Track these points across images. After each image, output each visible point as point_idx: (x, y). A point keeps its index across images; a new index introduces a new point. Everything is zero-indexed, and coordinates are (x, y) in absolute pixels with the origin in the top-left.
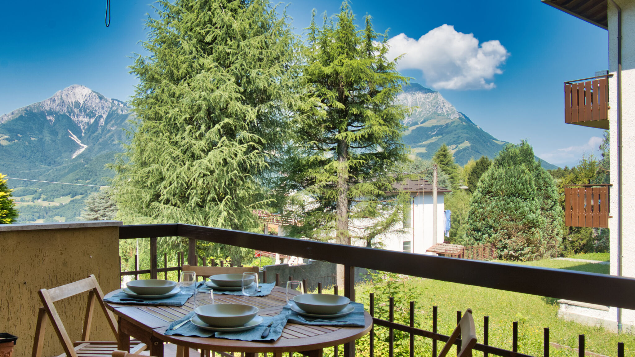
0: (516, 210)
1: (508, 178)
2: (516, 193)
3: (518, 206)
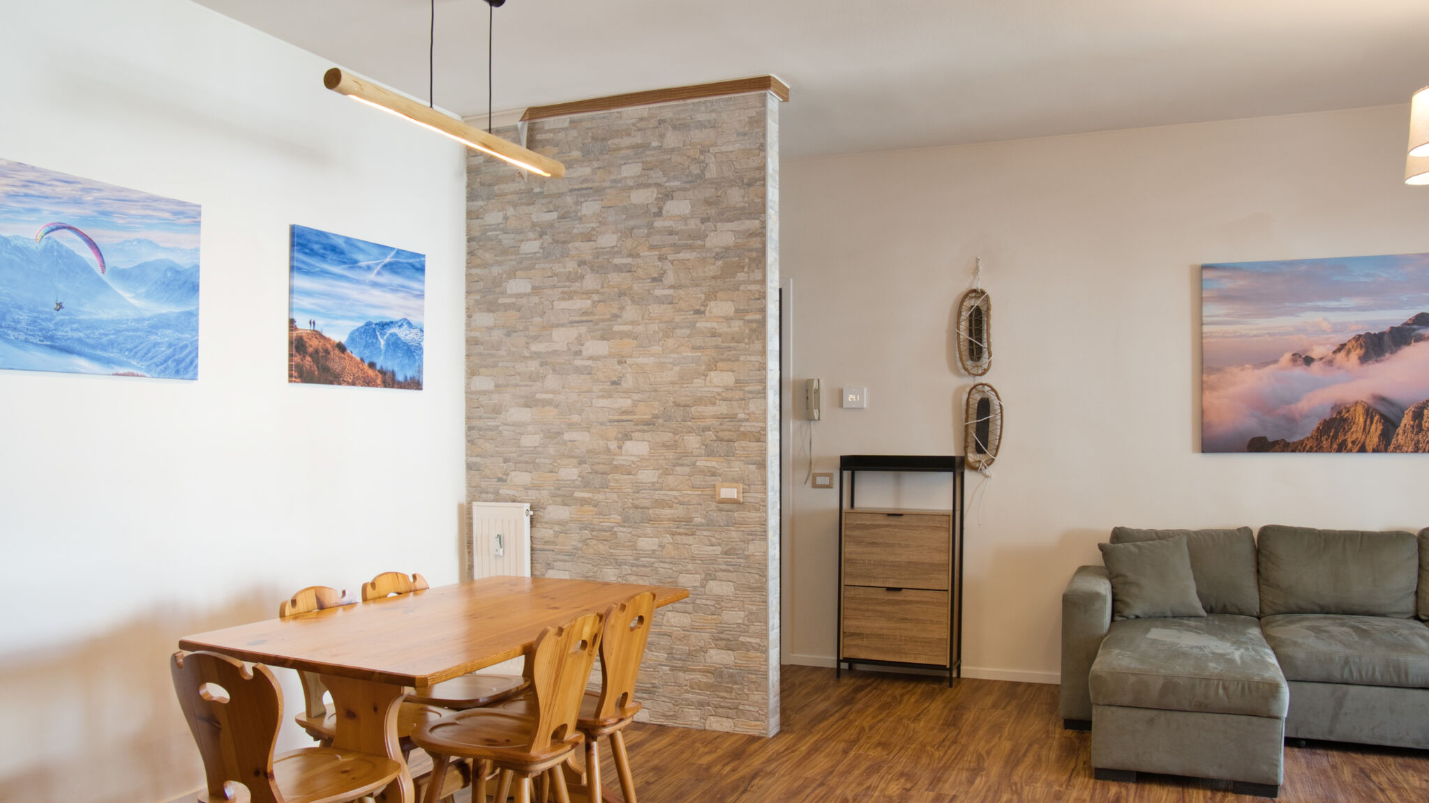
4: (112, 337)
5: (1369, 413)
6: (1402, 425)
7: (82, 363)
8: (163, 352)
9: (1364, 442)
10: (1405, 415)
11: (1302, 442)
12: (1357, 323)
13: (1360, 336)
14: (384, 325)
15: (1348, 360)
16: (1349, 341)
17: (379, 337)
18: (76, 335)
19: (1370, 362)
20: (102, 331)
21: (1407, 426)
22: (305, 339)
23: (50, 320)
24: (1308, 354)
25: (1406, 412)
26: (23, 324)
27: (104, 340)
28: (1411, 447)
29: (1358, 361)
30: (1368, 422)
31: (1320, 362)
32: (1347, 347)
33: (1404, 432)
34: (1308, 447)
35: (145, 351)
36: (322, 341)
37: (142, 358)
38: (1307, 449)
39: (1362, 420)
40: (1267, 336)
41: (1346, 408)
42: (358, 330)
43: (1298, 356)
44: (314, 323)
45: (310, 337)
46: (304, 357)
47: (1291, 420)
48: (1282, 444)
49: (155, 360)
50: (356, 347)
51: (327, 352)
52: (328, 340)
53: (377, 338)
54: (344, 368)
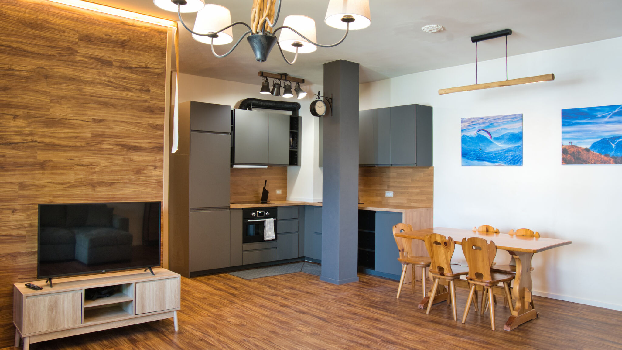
4: (494, 155)
7: (486, 163)
8: (509, 158)
14: (613, 139)
17: (611, 143)
18: (485, 156)
20: (491, 154)
22: (567, 149)
23: (478, 153)
26: (472, 155)
27: (492, 156)
35: (504, 158)
36: (577, 149)
37: (503, 161)
42: (597, 142)
44: (572, 143)
45: (570, 148)
46: (567, 155)
49: (507, 161)
50: (596, 149)
51: (579, 152)
52: (580, 148)
53: (610, 144)
54: (589, 158)
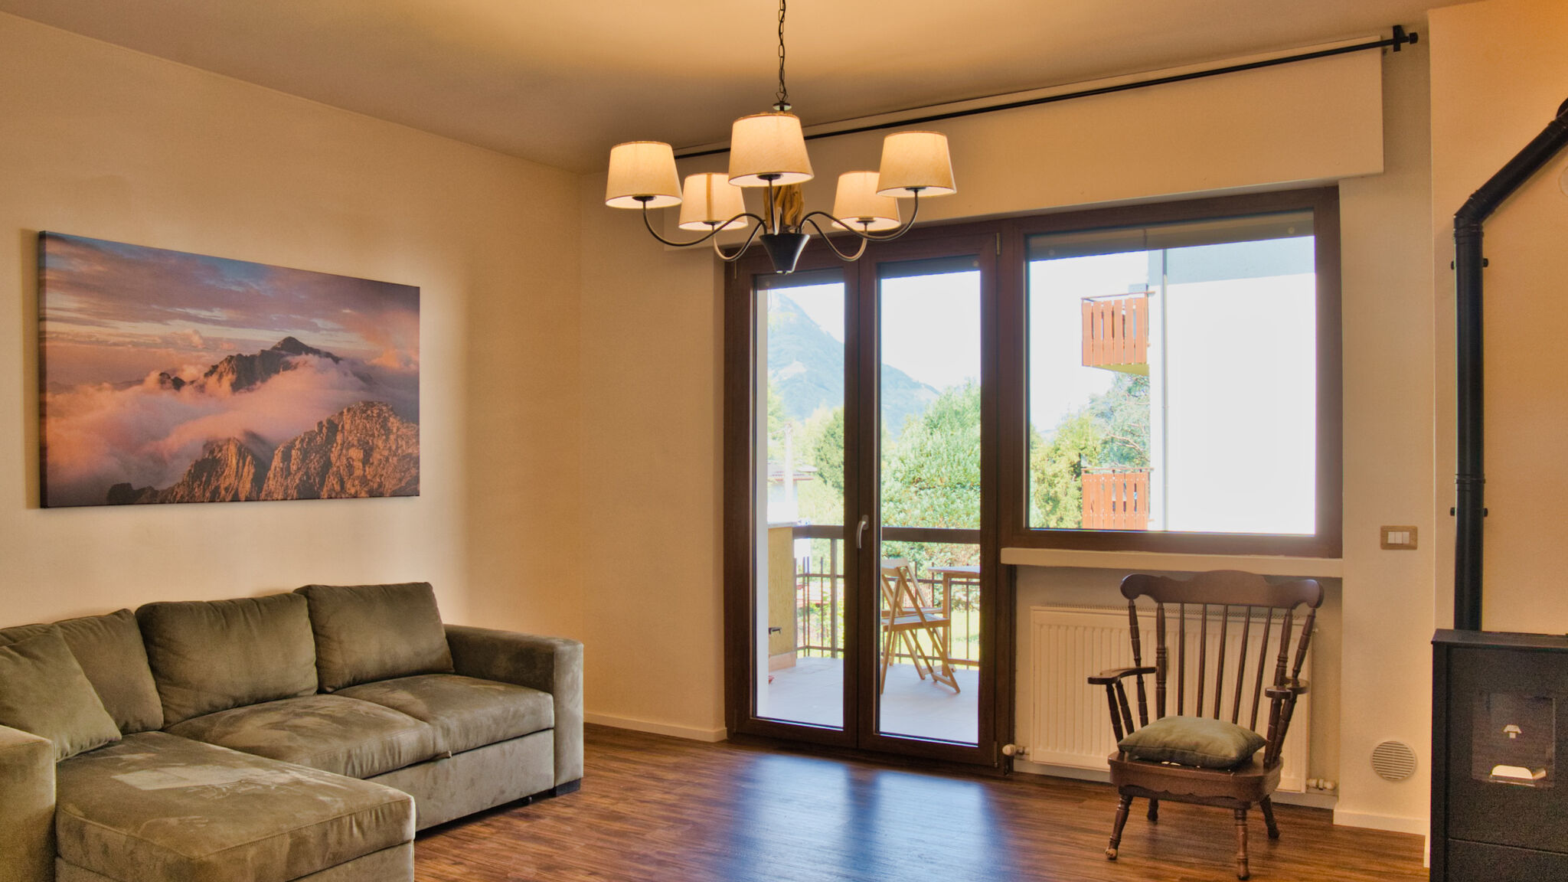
0: (968, 515)
1: (952, 453)
2: (968, 482)
3: (970, 506)
5: (242, 453)
6: (273, 468)
9: (237, 489)
10: (276, 457)
11: (172, 490)
12: (229, 341)
13: (232, 357)
15: (220, 386)
16: (221, 363)
19: (241, 390)
21: (278, 469)
24: (178, 374)
25: (276, 452)
28: (281, 494)
29: (230, 388)
30: (241, 465)
31: (191, 386)
32: (219, 370)
33: (275, 476)
34: (179, 496)
38: (177, 499)
39: (234, 462)
40: (130, 346)
41: (218, 446)
43: (166, 376)
47: (159, 460)
48: (150, 493)
